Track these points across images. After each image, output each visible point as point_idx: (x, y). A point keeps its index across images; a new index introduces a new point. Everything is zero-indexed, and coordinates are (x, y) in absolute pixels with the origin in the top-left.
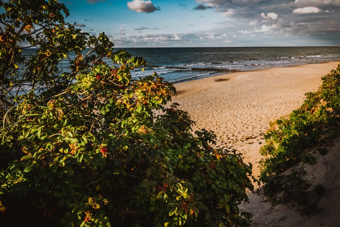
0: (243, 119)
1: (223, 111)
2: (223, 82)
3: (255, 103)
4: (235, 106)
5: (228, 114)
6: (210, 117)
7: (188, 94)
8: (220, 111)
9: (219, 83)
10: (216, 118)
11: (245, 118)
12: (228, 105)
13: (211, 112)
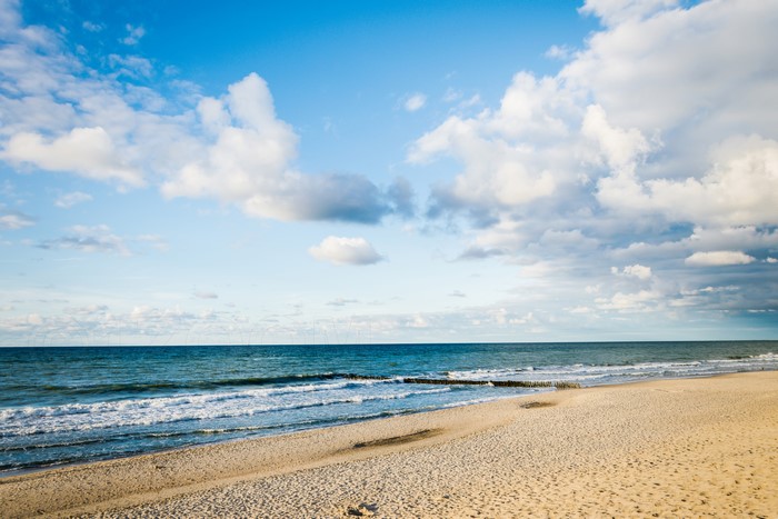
0: (635, 497)
1: (559, 478)
2: (543, 409)
3: (650, 458)
4: (590, 465)
5: (577, 486)
6: (522, 495)
7: (450, 438)
8: (548, 479)
9: (532, 410)
10: (543, 500)
11: (644, 495)
12: (568, 464)
13: (524, 483)
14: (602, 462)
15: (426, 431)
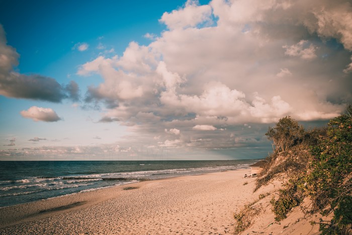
0: (169, 226)
1: (139, 220)
2: (133, 190)
3: (176, 209)
4: (152, 214)
5: (146, 223)
6: (123, 229)
7: (90, 205)
8: (134, 221)
9: (129, 191)
10: (132, 230)
11: (173, 224)
12: (143, 214)
13: (123, 224)
14: (157, 212)
15: (78, 202)
